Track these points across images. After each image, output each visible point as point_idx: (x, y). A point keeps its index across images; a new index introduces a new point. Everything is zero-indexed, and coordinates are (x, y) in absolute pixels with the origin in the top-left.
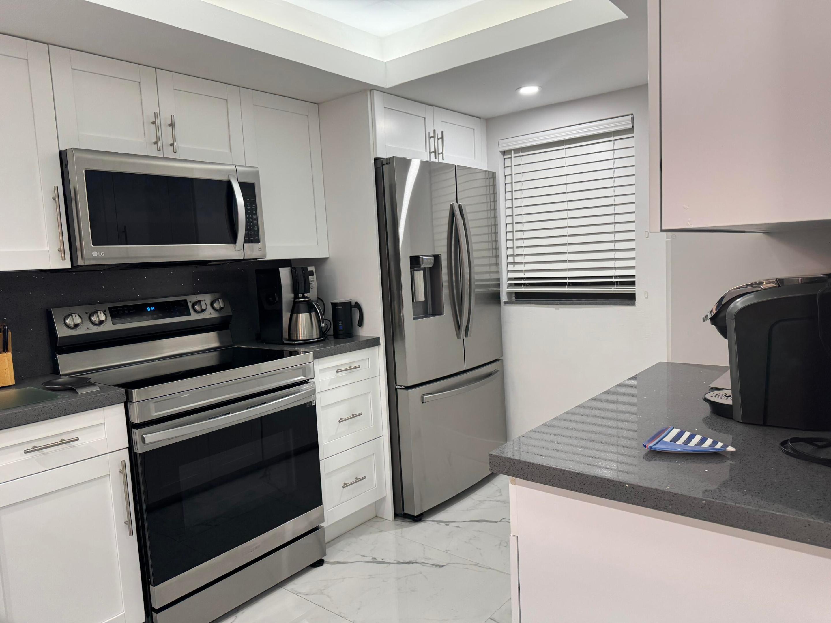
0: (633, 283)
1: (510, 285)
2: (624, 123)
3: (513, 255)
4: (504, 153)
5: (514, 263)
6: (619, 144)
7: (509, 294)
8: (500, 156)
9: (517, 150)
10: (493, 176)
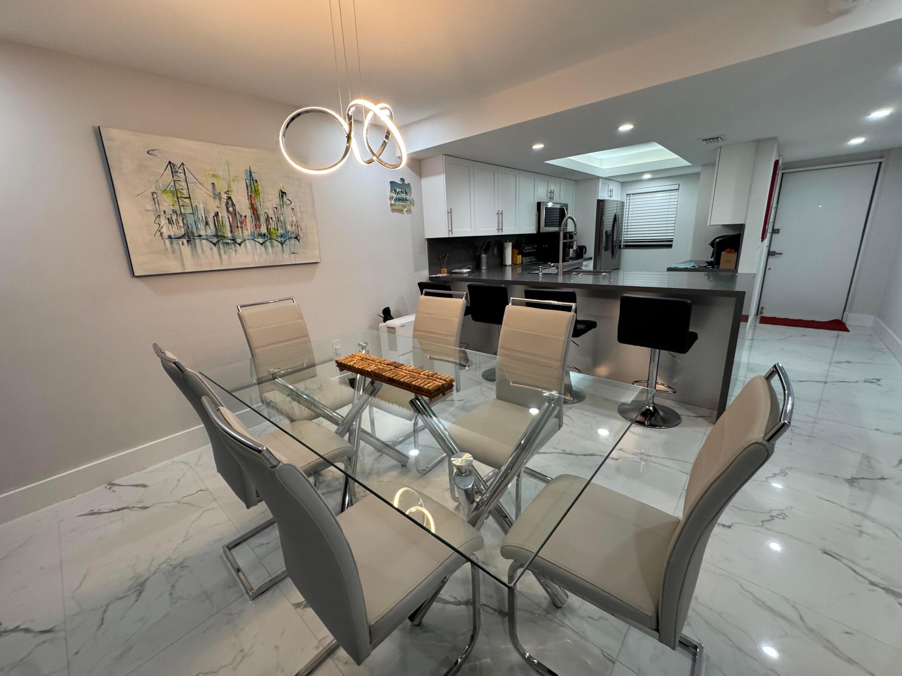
0: (672, 241)
1: (624, 242)
2: (676, 187)
3: (627, 231)
4: (627, 195)
5: (627, 234)
6: (672, 194)
7: (623, 245)
8: (626, 195)
9: (633, 194)
10: (623, 203)
